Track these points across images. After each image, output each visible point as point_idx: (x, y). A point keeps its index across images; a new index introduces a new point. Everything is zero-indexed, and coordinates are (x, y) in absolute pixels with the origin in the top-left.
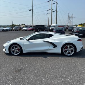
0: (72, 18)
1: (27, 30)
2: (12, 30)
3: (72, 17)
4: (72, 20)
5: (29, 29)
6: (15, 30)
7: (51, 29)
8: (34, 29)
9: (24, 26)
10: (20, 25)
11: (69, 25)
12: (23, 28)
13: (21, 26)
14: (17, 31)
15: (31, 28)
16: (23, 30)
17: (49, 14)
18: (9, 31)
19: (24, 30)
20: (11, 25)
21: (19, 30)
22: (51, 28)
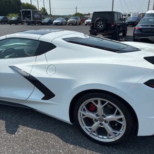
6: (72, 24)
16: (86, 25)
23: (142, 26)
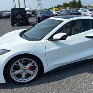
23: (43, 15)
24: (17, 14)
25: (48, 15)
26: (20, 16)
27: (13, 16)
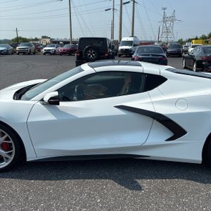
0: (172, 21)
1: (55, 53)
2: (13, 53)
3: (173, 19)
4: (172, 27)
5: (60, 49)
6: (23, 52)
7: (122, 50)
8: (76, 50)
9: (48, 40)
10: (36, 39)
11: (163, 40)
12: (45, 46)
13: (39, 42)
14: (29, 54)
15: (66, 47)
17: (114, 9)
18: (6, 54)
19: (48, 52)
20: (13, 40)
21: (34, 53)
22: (120, 48)
24: (88, 49)
25: (153, 55)
26: (94, 53)
27: (81, 53)
